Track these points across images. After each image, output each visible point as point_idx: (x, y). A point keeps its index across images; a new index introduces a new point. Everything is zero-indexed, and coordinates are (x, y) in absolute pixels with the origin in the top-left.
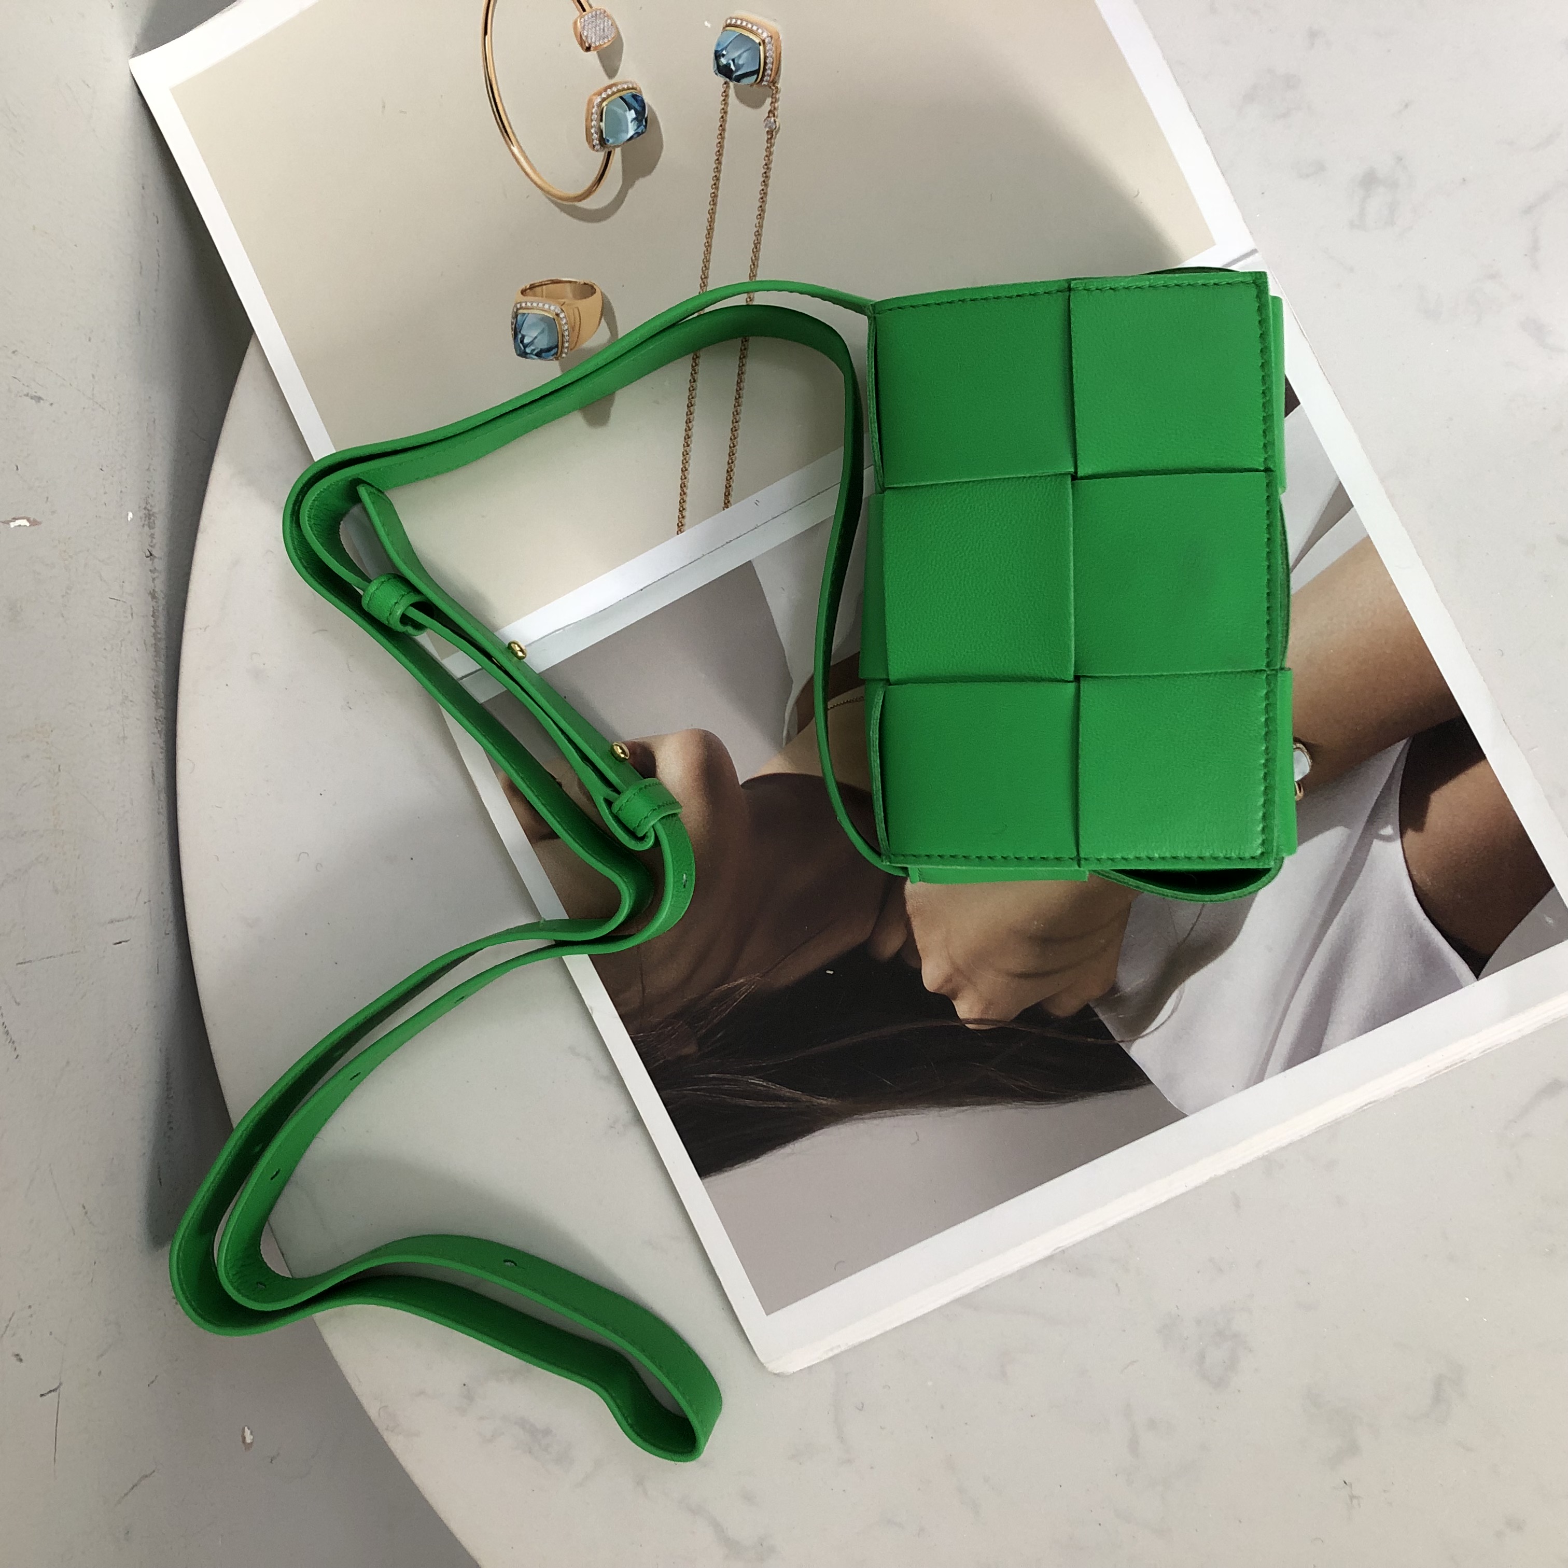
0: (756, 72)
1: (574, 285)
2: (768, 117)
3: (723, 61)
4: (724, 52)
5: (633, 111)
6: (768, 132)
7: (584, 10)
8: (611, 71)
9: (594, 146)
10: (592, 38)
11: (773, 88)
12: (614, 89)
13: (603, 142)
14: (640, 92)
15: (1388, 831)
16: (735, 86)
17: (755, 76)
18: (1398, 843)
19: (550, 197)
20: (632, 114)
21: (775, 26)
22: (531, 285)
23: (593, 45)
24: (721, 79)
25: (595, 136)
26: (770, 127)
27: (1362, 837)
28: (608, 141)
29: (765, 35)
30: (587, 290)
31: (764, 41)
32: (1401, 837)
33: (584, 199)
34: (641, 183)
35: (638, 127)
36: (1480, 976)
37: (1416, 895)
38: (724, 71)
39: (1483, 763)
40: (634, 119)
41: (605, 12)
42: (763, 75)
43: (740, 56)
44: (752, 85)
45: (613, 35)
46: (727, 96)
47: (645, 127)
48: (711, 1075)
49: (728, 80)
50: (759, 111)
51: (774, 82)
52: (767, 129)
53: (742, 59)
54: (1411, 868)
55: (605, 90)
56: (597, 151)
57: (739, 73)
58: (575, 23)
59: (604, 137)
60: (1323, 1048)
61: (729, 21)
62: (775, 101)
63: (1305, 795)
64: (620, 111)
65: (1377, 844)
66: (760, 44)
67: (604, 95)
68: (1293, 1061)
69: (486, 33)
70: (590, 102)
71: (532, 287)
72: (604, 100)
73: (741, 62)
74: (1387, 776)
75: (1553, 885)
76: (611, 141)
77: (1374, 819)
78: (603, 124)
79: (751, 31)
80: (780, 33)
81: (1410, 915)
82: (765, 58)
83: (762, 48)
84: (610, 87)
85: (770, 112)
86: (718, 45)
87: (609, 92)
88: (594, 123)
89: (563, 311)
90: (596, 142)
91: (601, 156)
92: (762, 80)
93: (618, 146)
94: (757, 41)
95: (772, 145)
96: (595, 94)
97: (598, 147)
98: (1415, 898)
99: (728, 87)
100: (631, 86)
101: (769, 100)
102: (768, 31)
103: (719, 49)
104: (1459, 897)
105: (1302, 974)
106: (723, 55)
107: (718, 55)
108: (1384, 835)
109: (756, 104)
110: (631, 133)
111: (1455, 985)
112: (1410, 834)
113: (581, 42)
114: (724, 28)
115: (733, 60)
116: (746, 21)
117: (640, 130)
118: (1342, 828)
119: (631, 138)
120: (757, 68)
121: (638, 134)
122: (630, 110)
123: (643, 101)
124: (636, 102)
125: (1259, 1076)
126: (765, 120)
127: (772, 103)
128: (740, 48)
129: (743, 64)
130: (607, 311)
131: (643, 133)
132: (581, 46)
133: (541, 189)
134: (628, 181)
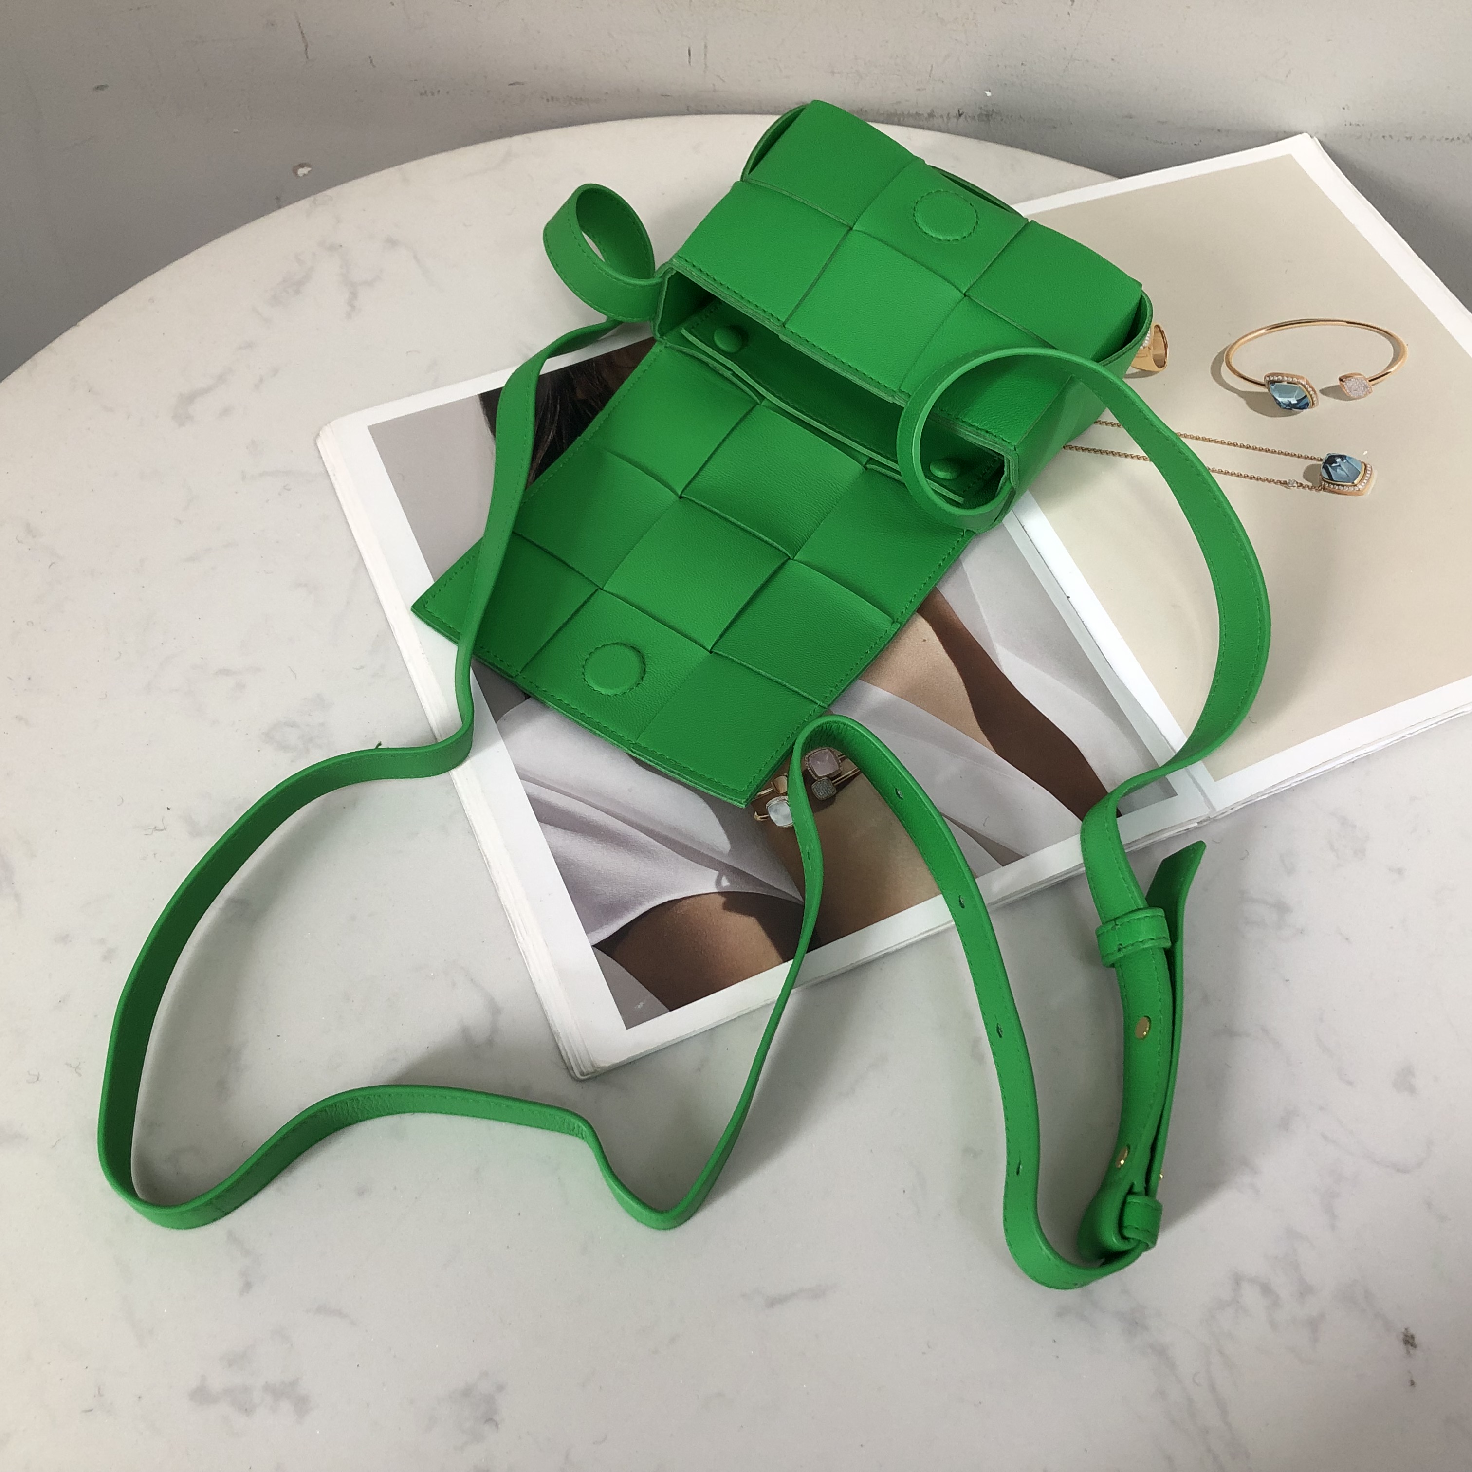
0: (1332, 480)
1: (1164, 356)
2: (1297, 483)
3: (1338, 460)
4: (1345, 461)
5: (1296, 402)
6: (1286, 481)
7: (1370, 381)
8: (1324, 392)
9: (1268, 377)
10: (1348, 384)
11: (1320, 488)
12: (1312, 393)
13: (1273, 382)
14: (1311, 408)
15: (725, 883)
16: (1321, 465)
17: (1327, 477)
18: (714, 889)
19: (1227, 350)
20: (1294, 401)
21: (1369, 491)
22: (1163, 331)
23: (1344, 383)
24: (1324, 456)
25: (1276, 378)
26: (1289, 483)
27: (720, 862)
28: (1273, 385)
29: (1360, 487)
30: (1161, 363)
31: (1356, 485)
32: (719, 893)
33: (1230, 369)
34: (1242, 401)
35: (1284, 404)
36: (595, 949)
37: (669, 902)
38: (1331, 460)
39: (781, 960)
40: (1290, 402)
41: (1370, 393)
42: (1329, 483)
43: (1342, 470)
44: (1321, 475)
45: (1352, 395)
46: (1311, 459)
47: (1285, 408)
49: (1324, 461)
50: (1302, 478)
51: (1324, 489)
52: (1288, 481)
53: (1341, 471)
54: (692, 899)
55: (1311, 387)
56: (1265, 378)
57: (1330, 468)
58: (1360, 375)
59: (1276, 383)
60: (544, 825)
61: (1368, 466)
62: (1310, 489)
63: (758, 821)
64: (1296, 394)
65: (715, 874)
66: (1353, 483)
67: (1307, 386)
68: (534, 802)
69: (1348, 322)
70: (1302, 378)
71: (1162, 332)
72: (1304, 386)
73: (1338, 470)
74: (771, 884)
75: (671, 1010)
76: (1273, 387)
77: (735, 872)
78: (1285, 383)
79: (1362, 479)
80: (1364, 496)
81: (653, 897)
82: (1343, 486)
83: (1350, 484)
84: (1314, 390)
85: (1301, 485)
86: (1350, 458)
87: (1310, 389)
88: (1286, 379)
89: (1144, 347)
90: (1272, 379)
91: (1262, 381)
92: (1325, 482)
93: (1269, 390)
94: (1356, 482)
95: (1275, 483)
96: (1307, 380)
97: (1268, 379)
98: (667, 900)
99: (1318, 460)
100: (1315, 402)
101: (1310, 484)
102: (1364, 489)
103: (1347, 458)
104: (666, 935)
105: (607, 813)
106: (1343, 460)
107: (1343, 457)
108: (721, 879)
109: (1306, 476)
110: (1280, 399)
111: (588, 929)
112: (721, 900)
113: (1346, 377)
114: (1364, 463)
115: (1339, 466)
116: (1370, 477)
117: (1282, 404)
118: (729, 849)
119: (1276, 399)
120: (1335, 479)
121: (1279, 403)
122: (1297, 400)
123: (1304, 408)
124: (1303, 404)
126: (1295, 481)
127: (1308, 486)
128: (1348, 471)
129: (1336, 471)
130: (1145, 373)
131: (1280, 406)
132: (1343, 376)
133: (1235, 343)
134: (1242, 394)
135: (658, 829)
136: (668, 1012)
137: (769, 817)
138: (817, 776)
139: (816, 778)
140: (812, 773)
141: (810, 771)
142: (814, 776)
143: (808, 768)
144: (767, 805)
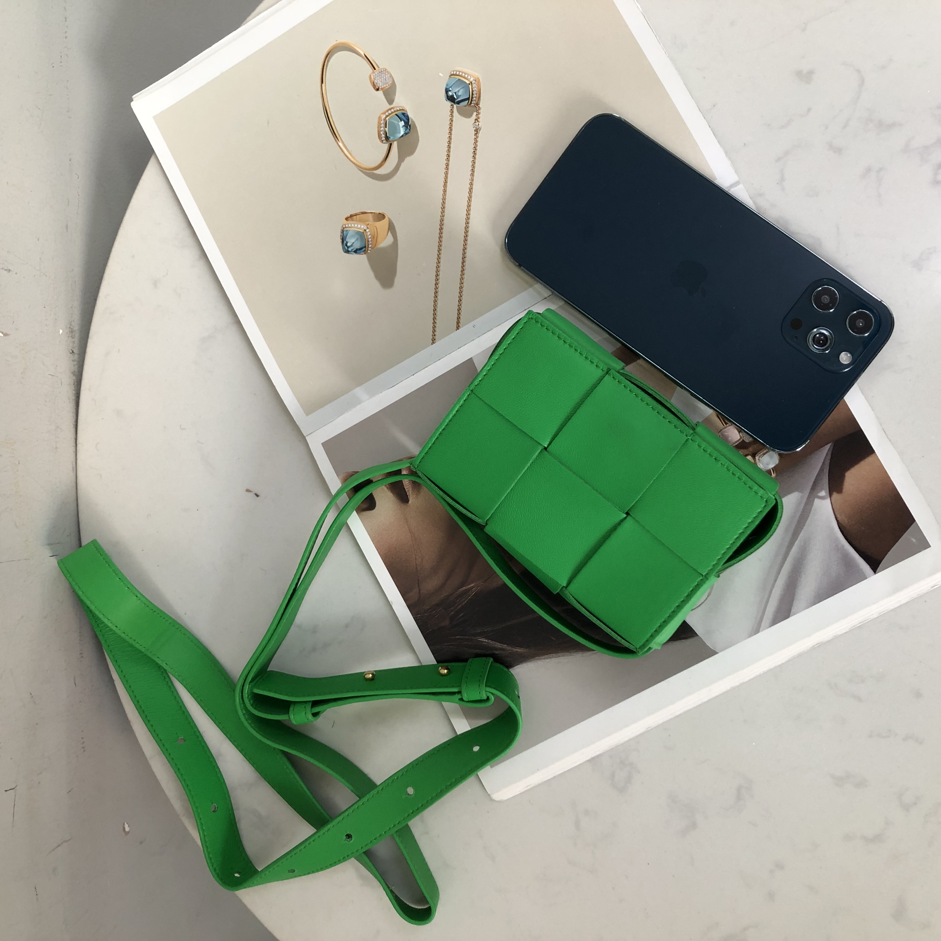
0: (468, 99)
1: (373, 214)
2: (475, 122)
3: (450, 93)
4: (450, 89)
5: (403, 122)
6: (475, 130)
7: (375, 69)
8: (390, 101)
9: (382, 141)
10: (380, 84)
11: (477, 107)
12: (393, 110)
13: (387, 138)
14: (406, 111)
15: (823, 493)
16: (457, 107)
17: (468, 101)
18: (828, 500)
19: (359, 168)
20: (402, 123)
21: (477, 74)
22: (350, 215)
23: (380, 87)
24: (449, 103)
25: (383, 136)
26: (476, 128)
27: (809, 497)
28: (390, 138)
29: (472, 79)
30: (381, 217)
31: (471, 83)
32: (830, 497)
33: (378, 169)
34: (408, 160)
35: (406, 130)
36: (876, 572)
37: (840, 528)
38: (451, 99)
39: (873, 455)
40: (404, 126)
41: (386, 70)
42: (472, 100)
43: (459, 91)
44: (465, 106)
45: (391, 82)
46: (452, 112)
47: (410, 130)
48: (458, 637)
49: (453, 103)
50: (469, 119)
51: (477, 104)
52: (475, 129)
53: (461, 93)
54: (836, 514)
55: (388, 111)
56: (384, 143)
57: (459, 100)
58: (370, 76)
59: (388, 135)
60: (791, 613)
61: (452, 73)
62: (478, 114)
64: (396, 122)
65: (817, 501)
66: (469, 84)
67: (387, 114)
68: (775, 621)
69: (322, 82)
70: (380, 118)
71: (351, 216)
72: (387, 116)
73: (459, 94)
74: (821, 464)
76: (392, 138)
77: (815, 487)
78: (387, 129)
79: (465, 78)
80: (480, 79)
81: (837, 539)
82: (473, 91)
83: (470, 86)
84: (390, 109)
85: (476, 120)
86: (447, 85)
87: (390, 112)
88: (382, 129)
89: (368, 228)
90: (384, 139)
91: (386, 146)
92: (471, 103)
93: (395, 141)
94: (468, 82)
95: (477, 137)
96: (382, 114)
97: (385, 141)
98: (839, 530)
99: (453, 107)
100: (401, 109)
101: (475, 113)
102: (473, 77)
103: (448, 87)
104: (864, 528)
105: (779, 573)
106: (450, 91)
107: (447, 91)
108: (820, 496)
109: (469, 116)
110: (402, 133)
111: (864, 577)
112: (835, 495)
113: (374, 85)
114: (450, 76)
115: (455, 93)
116: (462, 72)
117: (407, 132)
118: (797, 492)
119: (402, 136)
120: (468, 97)
121: (406, 134)
122: (401, 121)
123: (408, 116)
124: (404, 117)
125: (757, 631)
126: (473, 124)
127: (477, 115)
128: (459, 87)
129: (460, 95)
130: (391, 228)
131: (408, 133)
132: (374, 88)
133: (354, 163)
134: (401, 159)
135: (788, 539)
136: (916, 523)
137: (772, 468)
138: (740, 439)
139: (741, 440)
140: (738, 443)
141: (736, 444)
142: (740, 441)
143: (734, 445)
144: (764, 470)
